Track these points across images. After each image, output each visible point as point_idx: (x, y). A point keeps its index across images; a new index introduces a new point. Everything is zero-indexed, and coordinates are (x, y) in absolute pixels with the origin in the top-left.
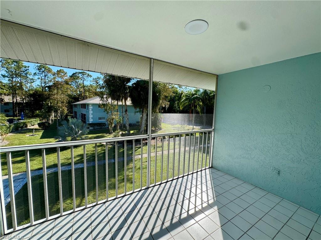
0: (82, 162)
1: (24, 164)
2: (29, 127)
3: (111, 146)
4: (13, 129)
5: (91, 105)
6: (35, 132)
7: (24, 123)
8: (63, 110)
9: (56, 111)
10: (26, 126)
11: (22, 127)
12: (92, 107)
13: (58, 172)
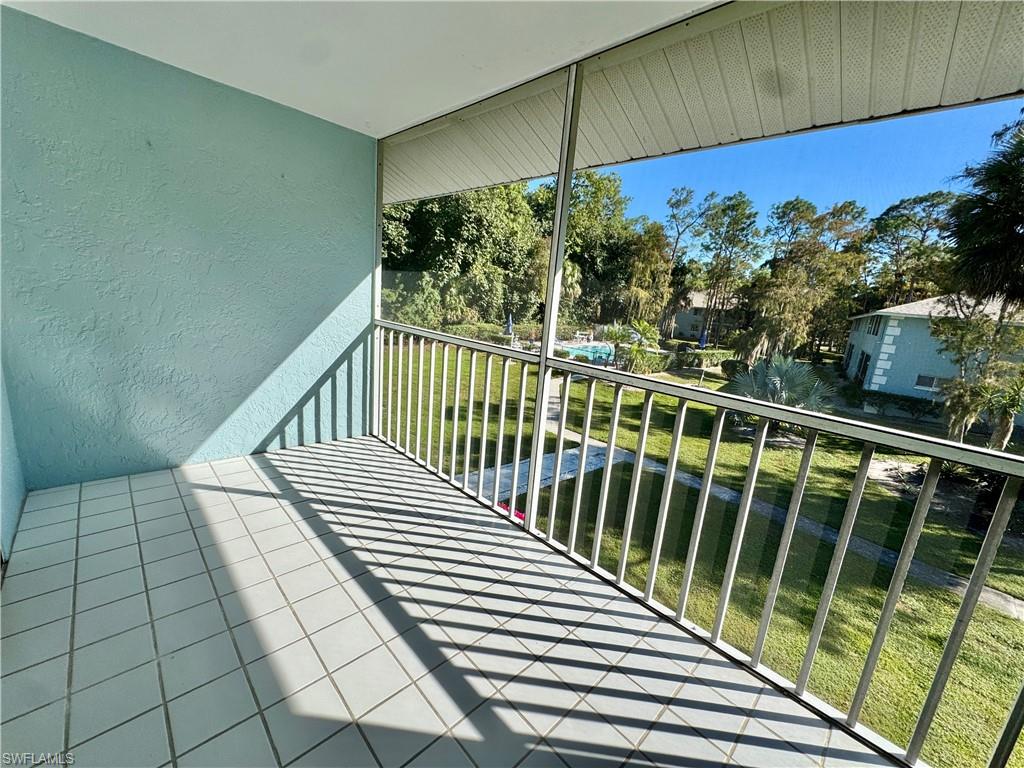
0: (737, 487)
1: (636, 435)
2: (704, 368)
3: (897, 495)
4: (672, 363)
5: (896, 323)
6: (704, 380)
7: (697, 356)
8: (795, 332)
9: (773, 336)
10: (699, 364)
11: (691, 364)
12: (897, 331)
13: (699, 491)
